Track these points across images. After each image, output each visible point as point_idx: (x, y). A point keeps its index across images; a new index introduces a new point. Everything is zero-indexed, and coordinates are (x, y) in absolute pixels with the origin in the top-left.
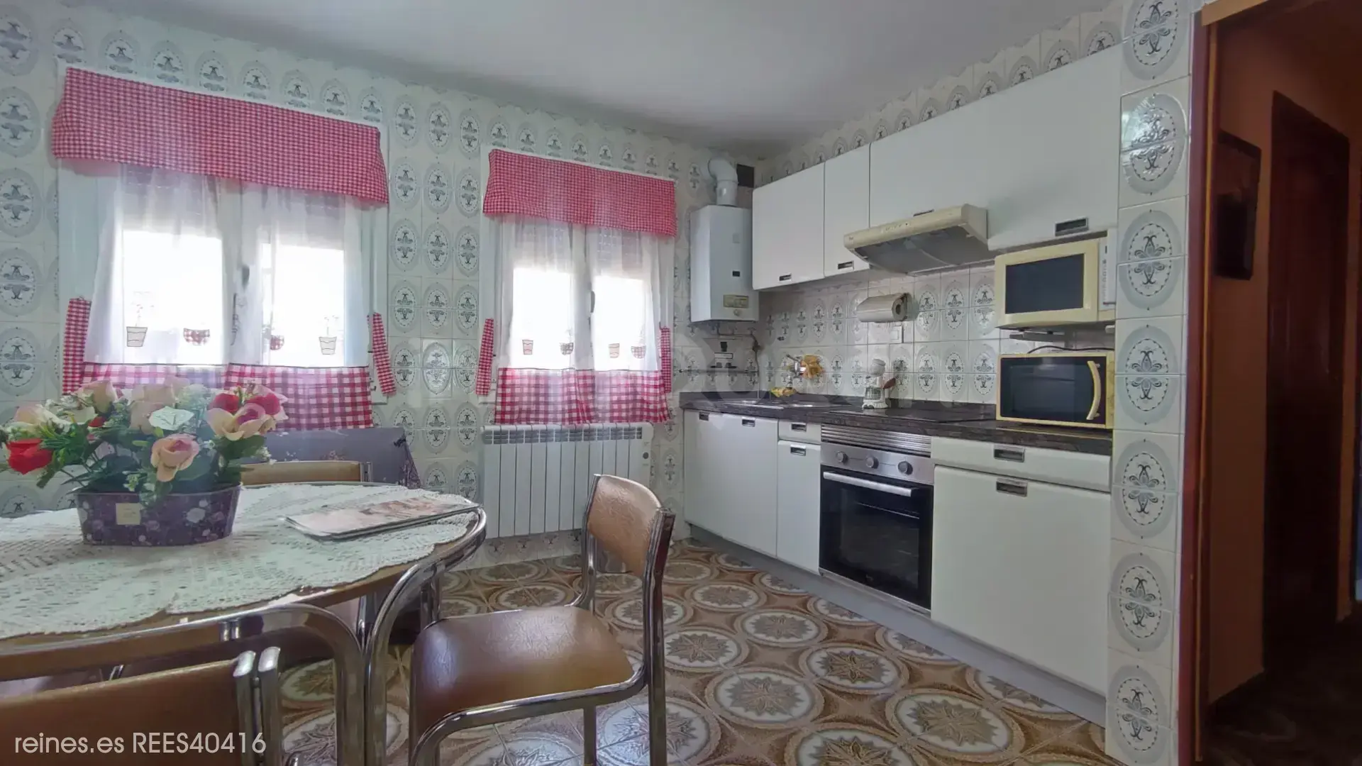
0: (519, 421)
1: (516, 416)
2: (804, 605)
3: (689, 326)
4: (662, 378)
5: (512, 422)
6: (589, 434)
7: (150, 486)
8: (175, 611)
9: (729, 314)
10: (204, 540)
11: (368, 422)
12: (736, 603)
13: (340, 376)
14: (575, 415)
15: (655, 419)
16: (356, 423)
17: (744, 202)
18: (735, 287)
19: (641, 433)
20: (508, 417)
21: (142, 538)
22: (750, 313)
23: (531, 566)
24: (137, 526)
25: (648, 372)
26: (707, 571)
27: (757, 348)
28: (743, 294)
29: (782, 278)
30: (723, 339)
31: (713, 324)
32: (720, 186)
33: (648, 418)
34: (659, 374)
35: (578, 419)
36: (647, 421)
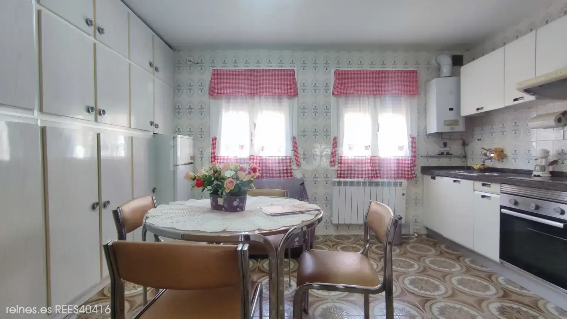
0: (347, 177)
1: (346, 175)
2: (489, 277)
3: (426, 136)
4: (412, 160)
5: (344, 177)
6: (377, 184)
7: (224, 194)
8: (228, 230)
9: (447, 129)
10: (238, 211)
11: (291, 176)
12: (449, 269)
13: (283, 159)
14: (370, 175)
15: (408, 178)
16: (287, 176)
17: (455, 73)
18: (451, 116)
19: (401, 184)
20: (342, 175)
21: (223, 209)
22: (460, 128)
23: (351, 237)
24: (222, 205)
25: (405, 157)
26: (433, 251)
27: (464, 144)
28: (456, 119)
29: (478, 109)
30: (445, 141)
31: (439, 135)
32: (442, 68)
33: (405, 178)
34: (410, 158)
35: (372, 177)
36: (404, 179)
